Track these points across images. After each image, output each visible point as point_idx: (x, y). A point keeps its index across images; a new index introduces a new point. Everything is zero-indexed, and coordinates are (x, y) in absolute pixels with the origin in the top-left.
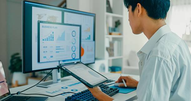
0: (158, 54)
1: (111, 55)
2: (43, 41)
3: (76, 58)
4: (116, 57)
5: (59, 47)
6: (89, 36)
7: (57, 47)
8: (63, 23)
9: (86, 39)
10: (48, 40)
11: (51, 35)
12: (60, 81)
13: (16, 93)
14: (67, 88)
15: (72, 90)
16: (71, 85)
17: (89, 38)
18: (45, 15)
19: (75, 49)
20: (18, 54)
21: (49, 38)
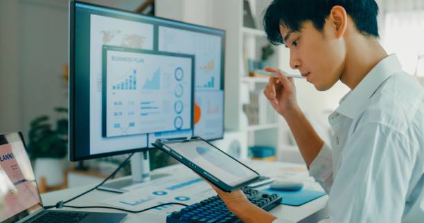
0: (380, 119)
1: (253, 121)
2: (114, 91)
3: (183, 128)
4: (264, 125)
5: (149, 103)
6: (210, 80)
7: (143, 103)
8: (156, 51)
9: (205, 86)
10: (125, 87)
11: (131, 77)
12: (148, 179)
13: (55, 204)
14: (165, 193)
15: (177, 199)
16: (173, 188)
17: (211, 84)
18: (119, 32)
19: (182, 107)
20: (45, 118)
21: (127, 84)
